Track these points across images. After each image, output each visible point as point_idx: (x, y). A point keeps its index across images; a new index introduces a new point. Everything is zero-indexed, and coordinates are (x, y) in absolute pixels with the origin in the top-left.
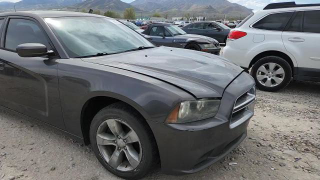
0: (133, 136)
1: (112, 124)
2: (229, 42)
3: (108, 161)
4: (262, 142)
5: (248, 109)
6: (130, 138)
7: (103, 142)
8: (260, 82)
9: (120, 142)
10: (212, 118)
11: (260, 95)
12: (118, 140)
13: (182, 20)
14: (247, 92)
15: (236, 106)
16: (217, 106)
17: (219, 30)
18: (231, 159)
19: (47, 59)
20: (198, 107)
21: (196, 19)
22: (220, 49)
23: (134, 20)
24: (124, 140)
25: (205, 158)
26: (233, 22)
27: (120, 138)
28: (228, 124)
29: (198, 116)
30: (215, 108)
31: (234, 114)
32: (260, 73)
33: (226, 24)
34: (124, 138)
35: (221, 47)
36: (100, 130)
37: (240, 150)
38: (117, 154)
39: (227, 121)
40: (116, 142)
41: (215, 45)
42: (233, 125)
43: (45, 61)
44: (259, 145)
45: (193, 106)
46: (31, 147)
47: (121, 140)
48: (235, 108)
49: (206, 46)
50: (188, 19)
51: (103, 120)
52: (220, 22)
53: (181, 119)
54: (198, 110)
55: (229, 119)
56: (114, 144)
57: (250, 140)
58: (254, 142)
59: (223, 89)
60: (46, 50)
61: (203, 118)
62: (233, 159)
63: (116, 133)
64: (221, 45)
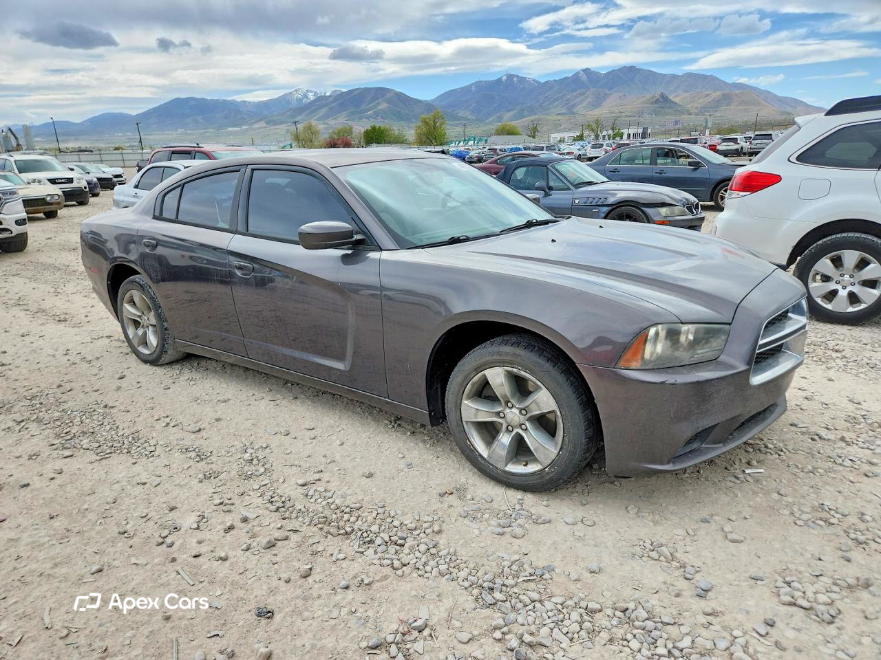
0: (544, 400)
1: (497, 377)
2: (734, 200)
3: (485, 454)
4: (823, 433)
5: (789, 349)
6: (537, 404)
7: (476, 415)
8: (819, 300)
9: (513, 415)
10: (712, 362)
11: (819, 332)
12: (508, 410)
13: (580, 138)
14: (787, 312)
15: (764, 337)
16: (724, 337)
17: (696, 165)
18: (749, 463)
19: (350, 252)
20: (683, 339)
21: (621, 136)
22: (702, 219)
23: (445, 148)
24: (520, 410)
25: (695, 446)
26: (735, 141)
27: (511, 408)
28: (745, 375)
29: (685, 356)
30: (719, 341)
31: (758, 354)
32: (818, 277)
33: (713, 148)
34: (522, 406)
35: (704, 214)
36: (471, 390)
37: (770, 446)
38: (505, 439)
39: (747, 367)
40: (502, 415)
41: (690, 209)
42: (757, 379)
43: (345, 257)
44: (816, 437)
45: (673, 335)
46: (312, 434)
47: (514, 410)
48: (761, 342)
49: (664, 211)
50: (597, 137)
51: (479, 369)
52: (695, 141)
53: (650, 361)
54: (682, 345)
55: (749, 363)
56: (500, 420)
57: (793, 428)
58: (803, 433)
59: (733, 303)
60: (350, 234)
61: (693, 361)
62: (754, 463)
63: (505, 396)
64: (705, 208)
